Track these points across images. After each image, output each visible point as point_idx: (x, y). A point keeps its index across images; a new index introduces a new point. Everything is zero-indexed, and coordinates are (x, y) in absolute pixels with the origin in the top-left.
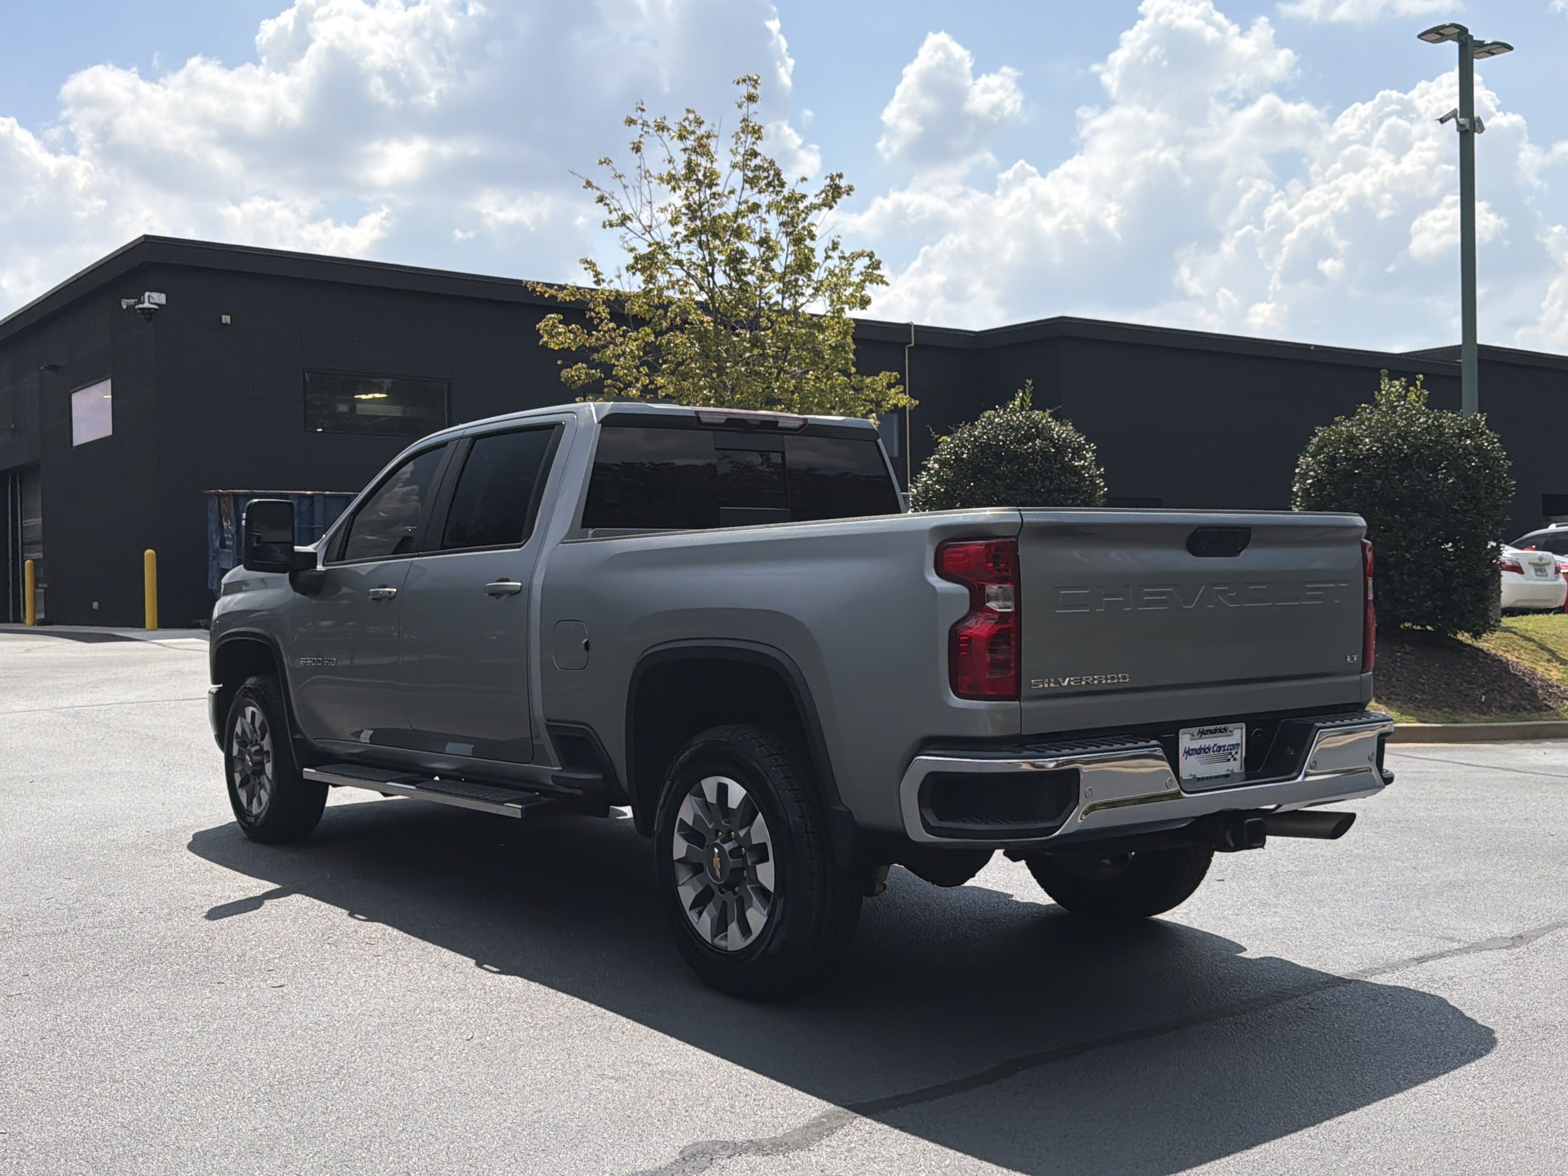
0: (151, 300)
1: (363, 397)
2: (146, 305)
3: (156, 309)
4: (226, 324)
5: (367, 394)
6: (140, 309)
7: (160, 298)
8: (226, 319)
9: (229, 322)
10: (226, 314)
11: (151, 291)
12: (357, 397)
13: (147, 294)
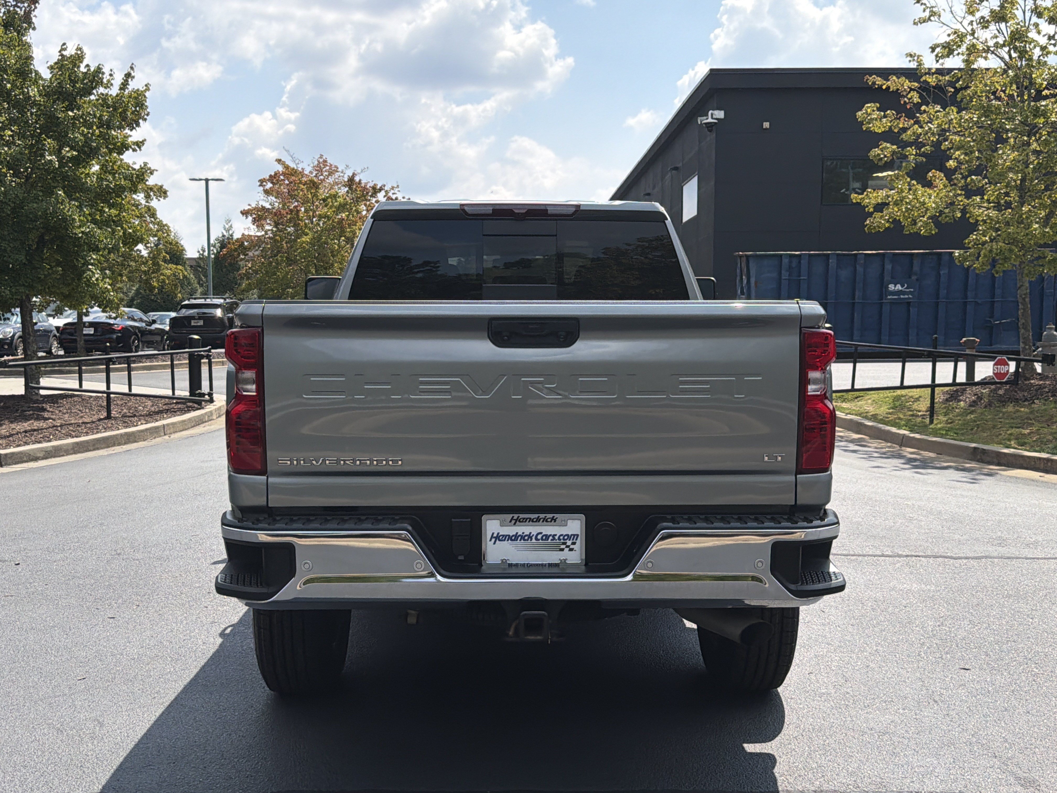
0: (714, 117)
1: (880, 175)
2: (710, 120)
3: (715, 123)
4: (766, 129)
5: (882, 172)
6: (705, 124)
7: (720, 114)
8: (766, 125)
9: (768, 127)
10: (766, 121)
11: (713, 110)
12: (875, 175)
13: (710, 112)
